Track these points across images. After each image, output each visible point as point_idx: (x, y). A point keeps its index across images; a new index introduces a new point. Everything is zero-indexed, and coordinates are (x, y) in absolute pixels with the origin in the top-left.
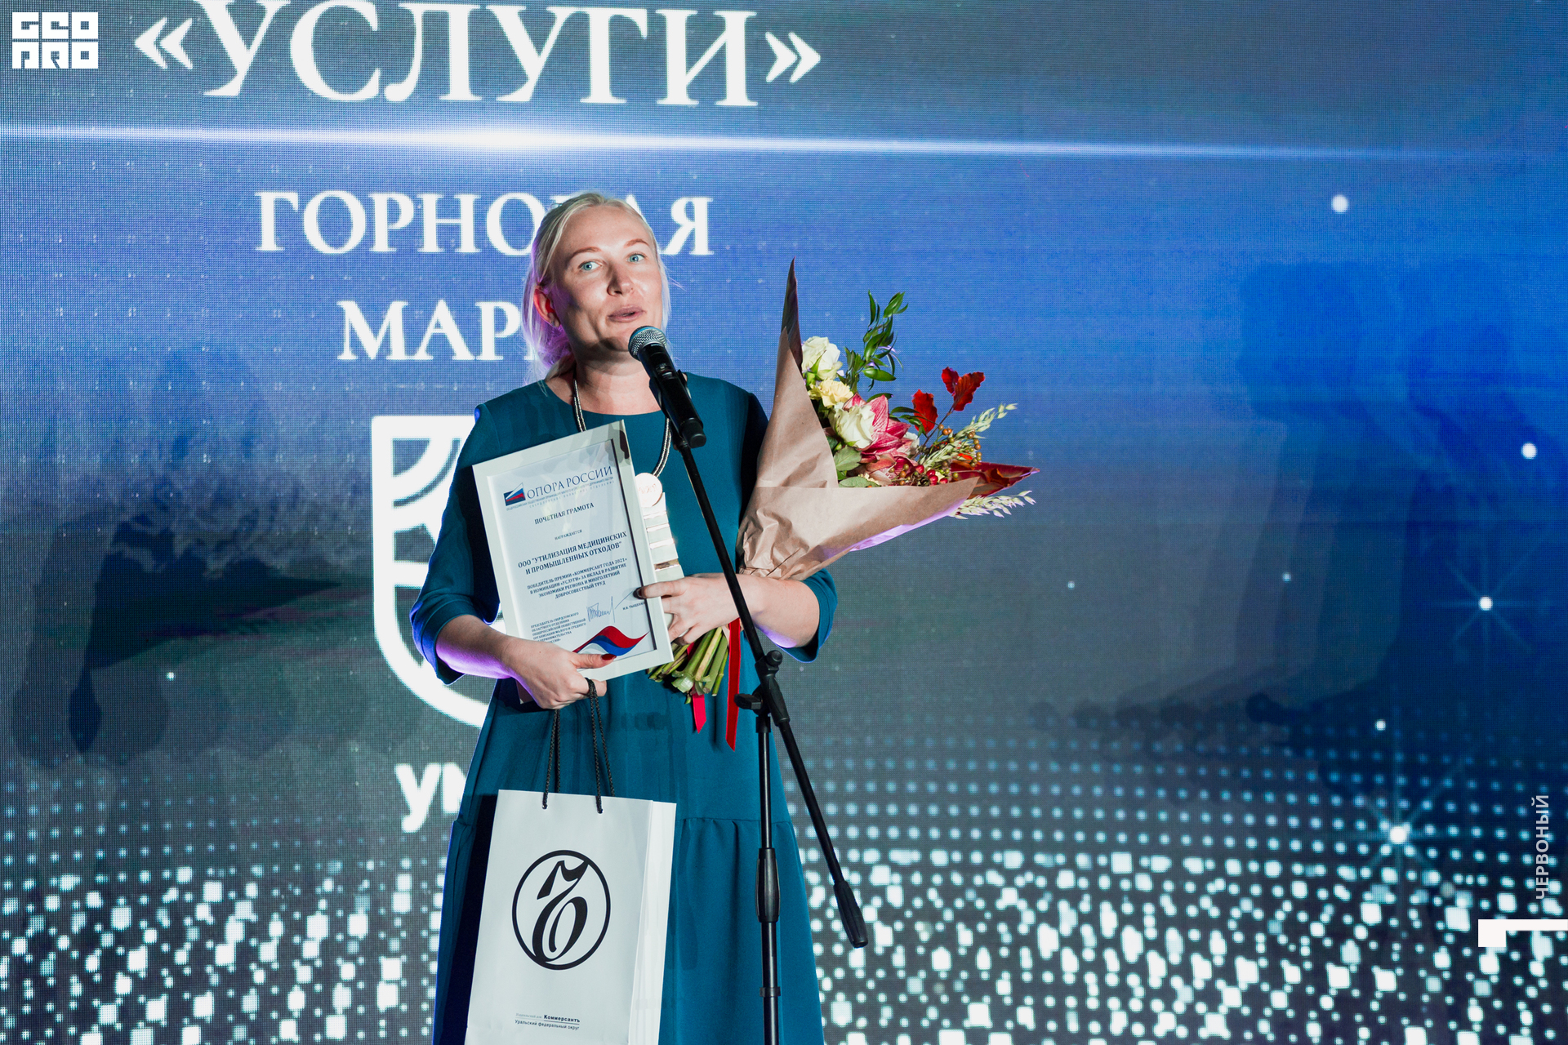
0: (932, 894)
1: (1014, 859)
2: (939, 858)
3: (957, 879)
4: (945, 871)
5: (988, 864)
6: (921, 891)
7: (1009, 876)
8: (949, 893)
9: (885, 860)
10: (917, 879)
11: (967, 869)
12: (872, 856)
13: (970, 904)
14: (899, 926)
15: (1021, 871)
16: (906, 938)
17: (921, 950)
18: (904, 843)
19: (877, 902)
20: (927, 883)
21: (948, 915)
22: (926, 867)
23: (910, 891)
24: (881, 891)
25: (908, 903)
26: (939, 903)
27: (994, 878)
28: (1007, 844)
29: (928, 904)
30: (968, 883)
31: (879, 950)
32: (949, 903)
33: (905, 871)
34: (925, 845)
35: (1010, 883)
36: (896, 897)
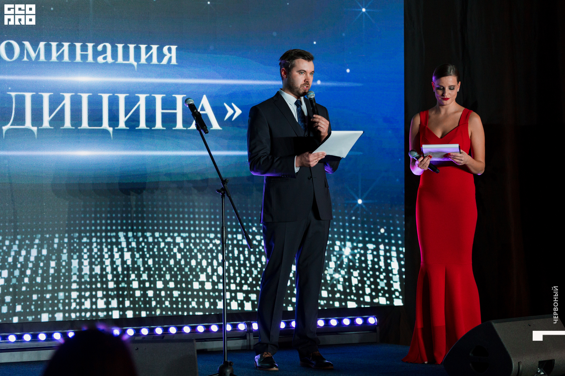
0: (191, 245)
1: (212, 236)
2: (193, 235)
3: (198, 241)
4: (195, 239)
5: (206, 237)
6: (188, 244)
7: (211, 240)
8: (195, 244)
9: (179, 235)
10: (187, 240)
11: (200, 238)
12: (176, 234)
13: (201, 248)
14: (183, 253)
15: (214, 239)
16: (184, 257)
17: (188, 260)
18: (184, 231)
19: (177, 247)
20: (190, 242)
21: (195, 251)
22: (190, 237)
23: (186, 244)
24: (178, 244)
25: (185, 247)
26: (193, 247)
27: (208, 241)
28: (210, 232)
29: (190, 247)
30: (200, 242)
31: (178, 260)
32: (195, 247)
33: (184, 238)
34: (190, 232)
35: (211, 242)
36: (182, 246)
